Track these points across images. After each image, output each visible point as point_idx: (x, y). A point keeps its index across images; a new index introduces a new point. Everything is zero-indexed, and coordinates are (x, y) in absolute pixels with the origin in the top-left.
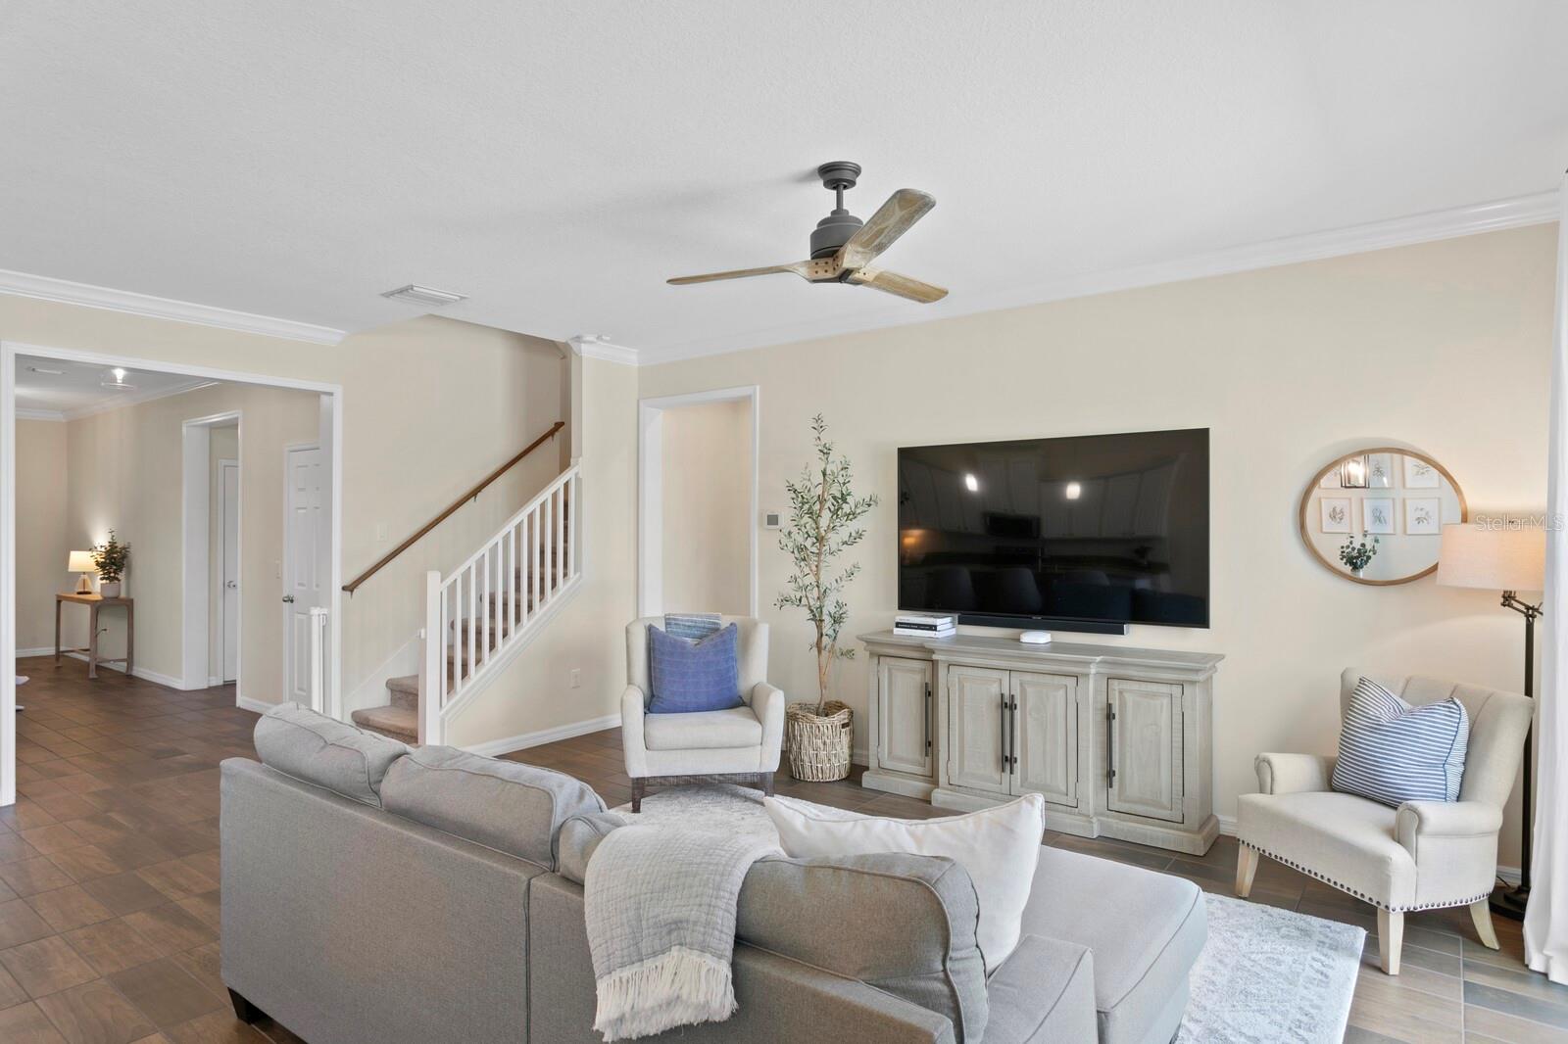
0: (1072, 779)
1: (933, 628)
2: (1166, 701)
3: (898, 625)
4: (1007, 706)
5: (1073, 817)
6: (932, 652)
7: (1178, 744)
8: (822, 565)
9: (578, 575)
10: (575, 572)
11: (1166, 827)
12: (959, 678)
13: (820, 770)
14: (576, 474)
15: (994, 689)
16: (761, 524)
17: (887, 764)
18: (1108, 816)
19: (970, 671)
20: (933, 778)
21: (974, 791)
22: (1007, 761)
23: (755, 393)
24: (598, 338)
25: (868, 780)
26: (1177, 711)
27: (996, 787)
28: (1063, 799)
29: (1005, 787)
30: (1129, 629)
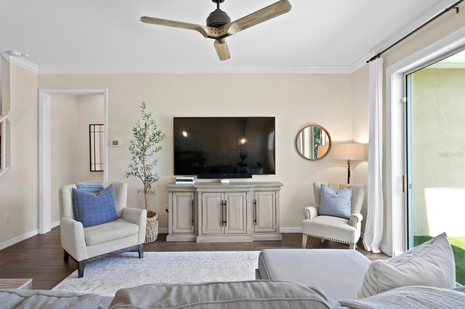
0: (245, 224)
1: (191, 180)
2: (271, 196)
3: (177, 180)
4: (223, 204)
5: (246, 237)
6: (196, 189)
7: (274, 209)
8: (145, 160)
9: (8, 168)
10: (6, 167)
11: (271, 234)
12: (206, 197)
13: (149, 239)
14: (6, 119)
15: (219, 199)
16: (109, 145)
17: (176, 231)
18: (254, 234)
19: (210, 194)
20: (196, 233)
21: (211, 235)
22: (224, 222)
23: (106, 91)
24: (22, 55)
25: (169, 239)
26: (274, 199)
27: (220, 232)
28: (242, 232)
29: (223, 231)
30: (253, 176)
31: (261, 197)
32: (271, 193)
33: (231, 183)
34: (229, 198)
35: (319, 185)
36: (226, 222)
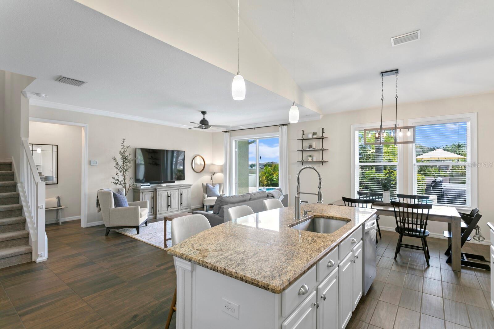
0: (178, 206)
1: (149, 185)
4: (169, 196)
6: (156, 189)
7: (188, 197)
11: (187, 209)
12: (161, 193)
15: (167, 194)
18: (181, 210)
20: (154, 214)
21: (163, 213)
22: (169, 206)
23: (87, 126)
26: (188, 192)
27: (167, 211)
28: (177, 210)
29: (168, 211)
30: (176, 182)
31: (183, 191)
32: (187, 189)
33: (167, 186)
34: (171, 193)
35: (205, 184)
36: (170, 206)
